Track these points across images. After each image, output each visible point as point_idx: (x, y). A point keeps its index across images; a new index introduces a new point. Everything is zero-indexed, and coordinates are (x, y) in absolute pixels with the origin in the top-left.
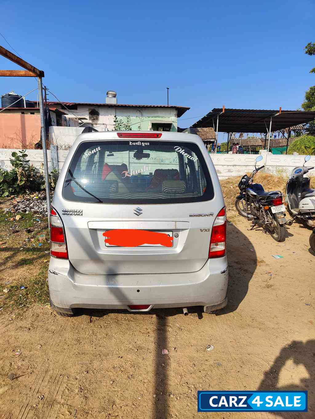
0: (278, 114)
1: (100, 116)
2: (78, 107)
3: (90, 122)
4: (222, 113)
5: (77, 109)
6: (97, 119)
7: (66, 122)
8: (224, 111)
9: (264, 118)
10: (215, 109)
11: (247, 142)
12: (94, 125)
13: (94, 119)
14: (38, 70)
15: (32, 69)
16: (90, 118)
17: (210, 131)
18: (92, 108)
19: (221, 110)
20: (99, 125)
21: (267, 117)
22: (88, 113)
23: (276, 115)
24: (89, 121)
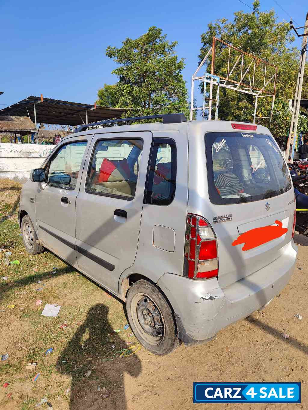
0: (94, 109)
4: (40, 102)
8: (42, 100)
9: (78, 111)
10: (31, 96)
11: (49, 133)
17: (26, 121)
19: (39, 99)
21: (82, 111)
23: (91, 109)
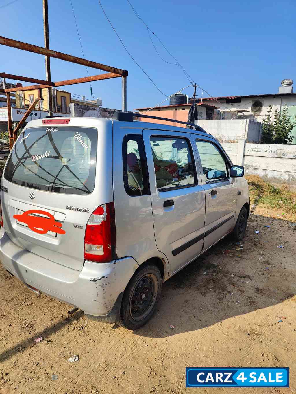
1: (263, 107)
2: (242, 100)
3: (252, 113)
5: (240, 102)
6: (260, 110)
7: (219, 116)
12: (256, 117)
13: (256, 111)
14: (120, 70)
15: (114, 70)
16: (252, 110)
18: (256, 99)
20: (260, 117)
22: (251, 104)
24: (250, 113)
